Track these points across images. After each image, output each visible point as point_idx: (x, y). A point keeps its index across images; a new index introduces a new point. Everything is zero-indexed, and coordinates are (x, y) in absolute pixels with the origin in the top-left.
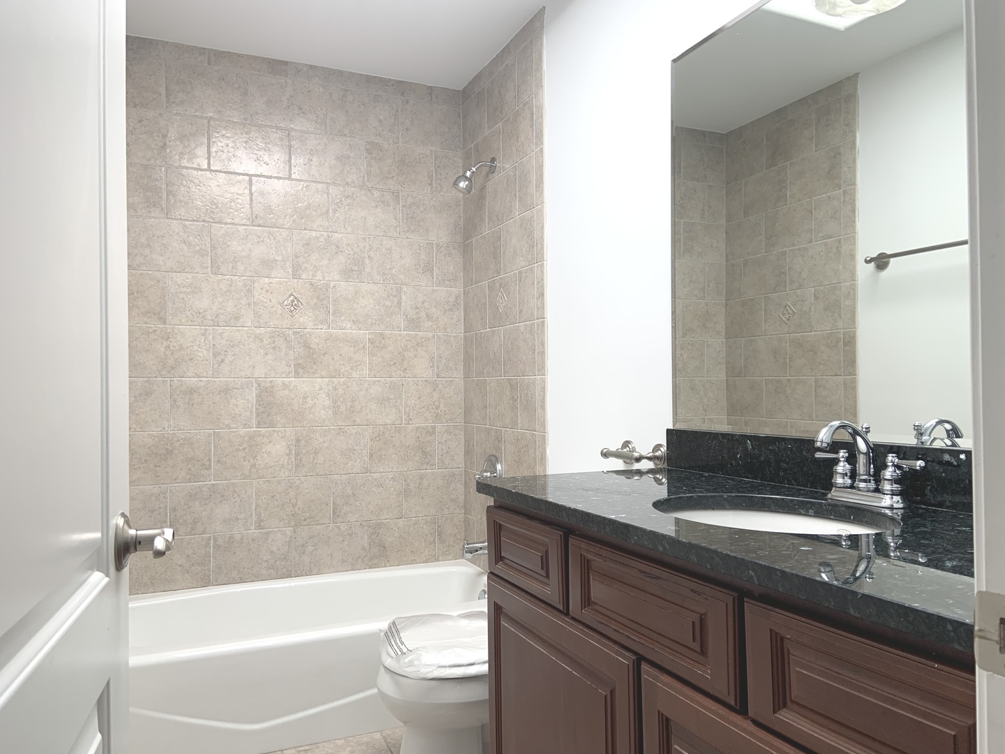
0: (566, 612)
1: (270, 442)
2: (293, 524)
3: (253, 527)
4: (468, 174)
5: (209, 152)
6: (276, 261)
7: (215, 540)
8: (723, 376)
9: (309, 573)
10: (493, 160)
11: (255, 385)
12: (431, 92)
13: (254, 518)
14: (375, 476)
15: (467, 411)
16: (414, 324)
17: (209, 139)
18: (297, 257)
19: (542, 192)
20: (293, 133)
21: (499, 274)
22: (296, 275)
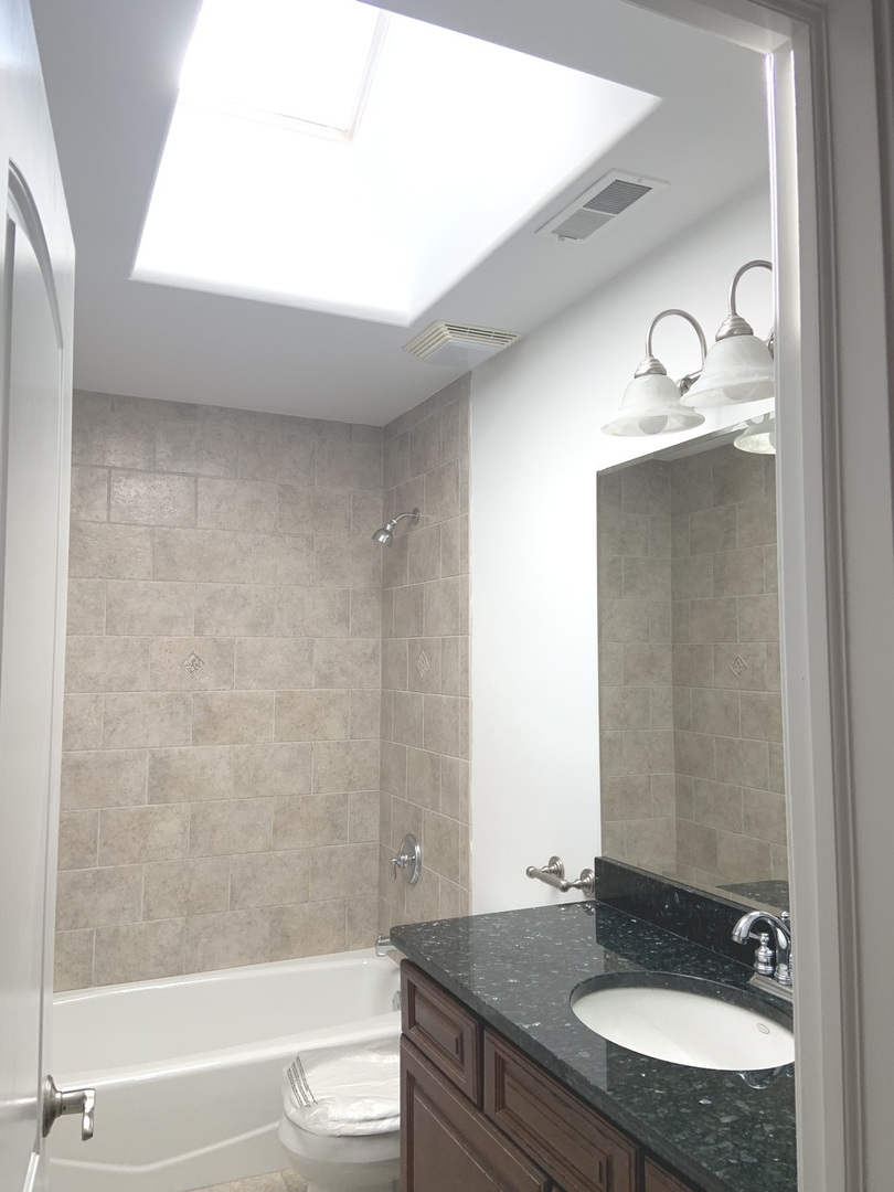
0: (480, 1108)
1: (163, 820)
2: (185, 912)
3: (141, 918)
4: (388, 527)
5: (109, 504)
6: (177, 617)
7: (98, 934)
8: (669, 727)
9: (201, 969)
10: (416, 511)
11: (149, 756)
12: (350, 429)
13: (143, 908)
14: (279, 854)
15: (384, 778)
16: (326, 679)
17: (109, 490)
18: (200, 612)
19: (467, 562)
20: (200, 479)
21: (420, 634)
22: (198, 631)
